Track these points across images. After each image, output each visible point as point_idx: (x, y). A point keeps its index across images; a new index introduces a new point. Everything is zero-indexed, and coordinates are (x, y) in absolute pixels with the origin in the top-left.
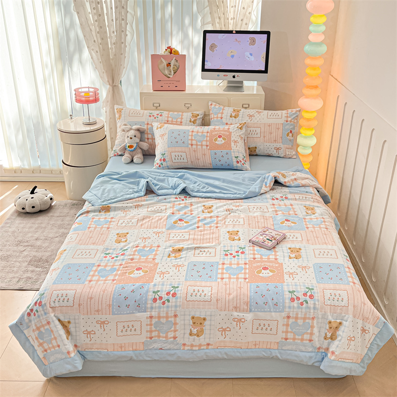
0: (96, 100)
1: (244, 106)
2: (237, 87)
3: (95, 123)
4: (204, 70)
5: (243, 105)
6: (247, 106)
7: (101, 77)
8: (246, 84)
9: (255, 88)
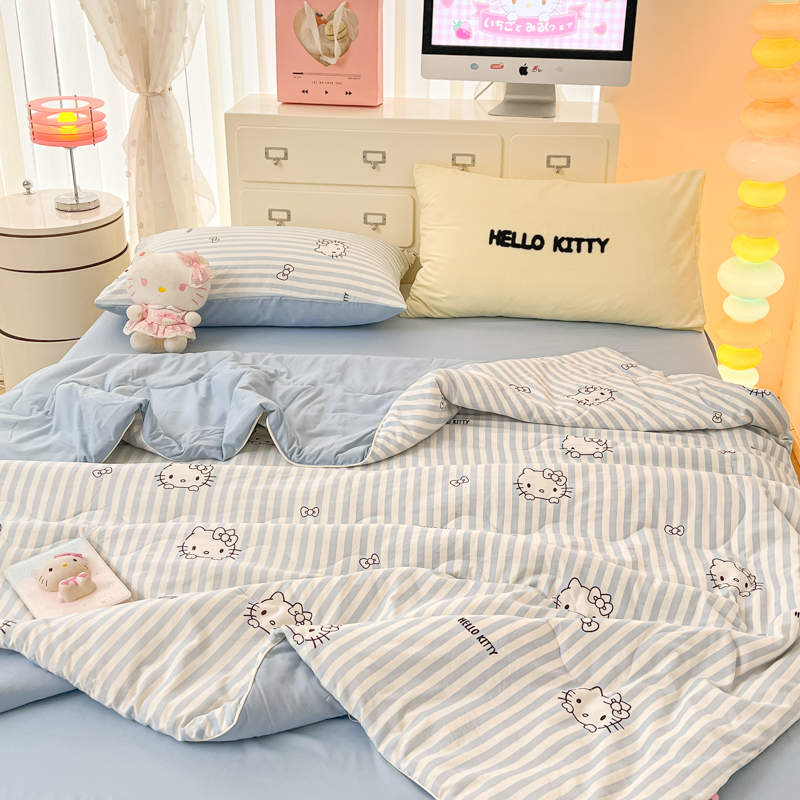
0: (94, 136)
1: (554, 162)
2: (534, 103)
3: (94, 207)
4: (428, 48)
5: (549, 158)
6: (563, 162)
7: (114, 67)
8: (566, 93)
9: (595, 109)
